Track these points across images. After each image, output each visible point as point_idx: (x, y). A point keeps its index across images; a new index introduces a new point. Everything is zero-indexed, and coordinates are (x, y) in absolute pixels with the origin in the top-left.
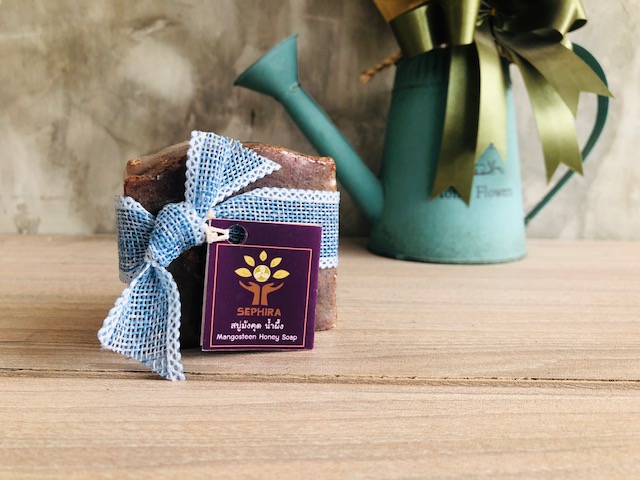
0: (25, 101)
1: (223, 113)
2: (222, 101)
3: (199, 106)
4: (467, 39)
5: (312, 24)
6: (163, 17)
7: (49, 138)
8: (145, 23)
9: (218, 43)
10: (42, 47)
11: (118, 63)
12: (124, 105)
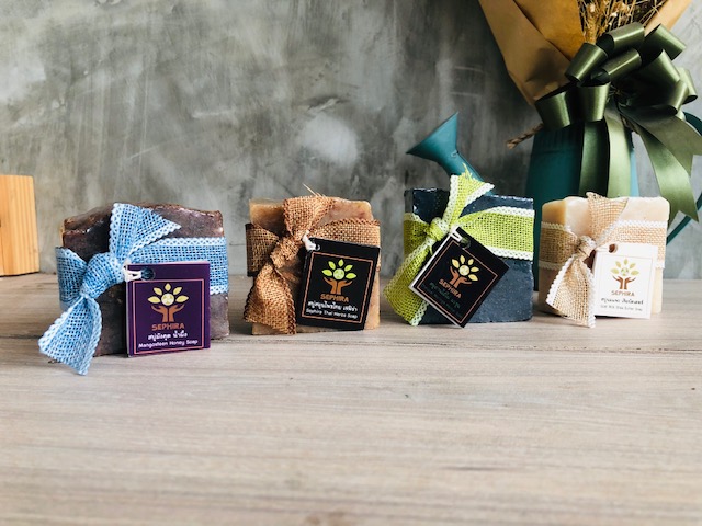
0: (220, 165)
1: (382, 174)
2: (381, 164)
3: (362, 169)
4: (599, 117)
5: (458, 99)
6: (334, 97)
7: (238, 195)
8: (318, 101)
9: (379, 116)
10: (235, 122)
11: (296, 134)
12: (301, 168)
